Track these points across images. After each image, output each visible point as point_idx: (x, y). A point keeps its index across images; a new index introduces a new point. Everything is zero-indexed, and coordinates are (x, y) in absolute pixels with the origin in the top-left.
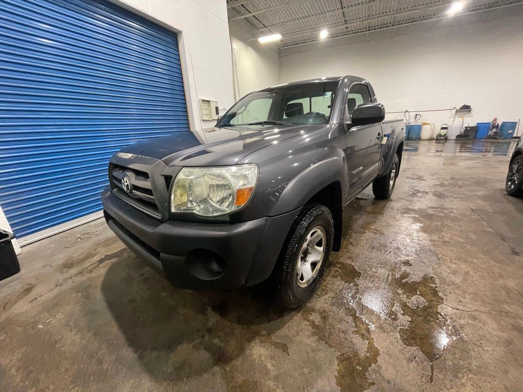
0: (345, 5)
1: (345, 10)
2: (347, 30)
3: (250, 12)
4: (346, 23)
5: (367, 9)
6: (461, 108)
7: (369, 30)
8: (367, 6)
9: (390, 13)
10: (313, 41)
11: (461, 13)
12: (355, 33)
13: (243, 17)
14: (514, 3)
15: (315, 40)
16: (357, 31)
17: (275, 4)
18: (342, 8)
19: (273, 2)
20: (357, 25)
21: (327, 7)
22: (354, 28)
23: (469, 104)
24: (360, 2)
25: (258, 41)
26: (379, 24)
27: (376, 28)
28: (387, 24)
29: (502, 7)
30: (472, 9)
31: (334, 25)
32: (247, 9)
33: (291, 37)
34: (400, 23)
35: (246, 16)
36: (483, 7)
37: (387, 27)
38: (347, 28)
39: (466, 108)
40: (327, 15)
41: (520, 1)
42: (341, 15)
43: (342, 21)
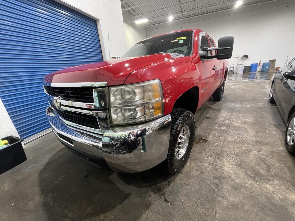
0: (181, 2)
1: (181, 5)
2: (182, 16)
3: (130, 7)
4: (182, 12)
5: (193, 5)
6: (243, 57)
7: (194, 16)
8: (193, 3)
9: (205, 7)
10: (164, 22)
11: (241, 6)
12: (187, 18)
13: (126, 9)
14: (266, 1)
15: (165, 22)
16: (187, 17)
17: (144, 3)
18: (180, 4)
19: (142, 1)
20: (188, 13)
21: (172, 3)
22: (186, 15)
23: (247, 55)
24: (189, 1)
25: (135, 23)
26: (199, 13)
27: (198, 14)
28: (203, 12)
29: (260, 3)
30: (246, 4)
31: (176, 13)
32: (128, 5)
33: (153, 20)
34: (210, 12)
35: (128, 9)
36: (251, 3)
37: (203, 14)
38: (183, 15)
39: (246, 56)
40: (172, 8)
41: (268, 1)
42: (179, 8)
43: (180, 11)
